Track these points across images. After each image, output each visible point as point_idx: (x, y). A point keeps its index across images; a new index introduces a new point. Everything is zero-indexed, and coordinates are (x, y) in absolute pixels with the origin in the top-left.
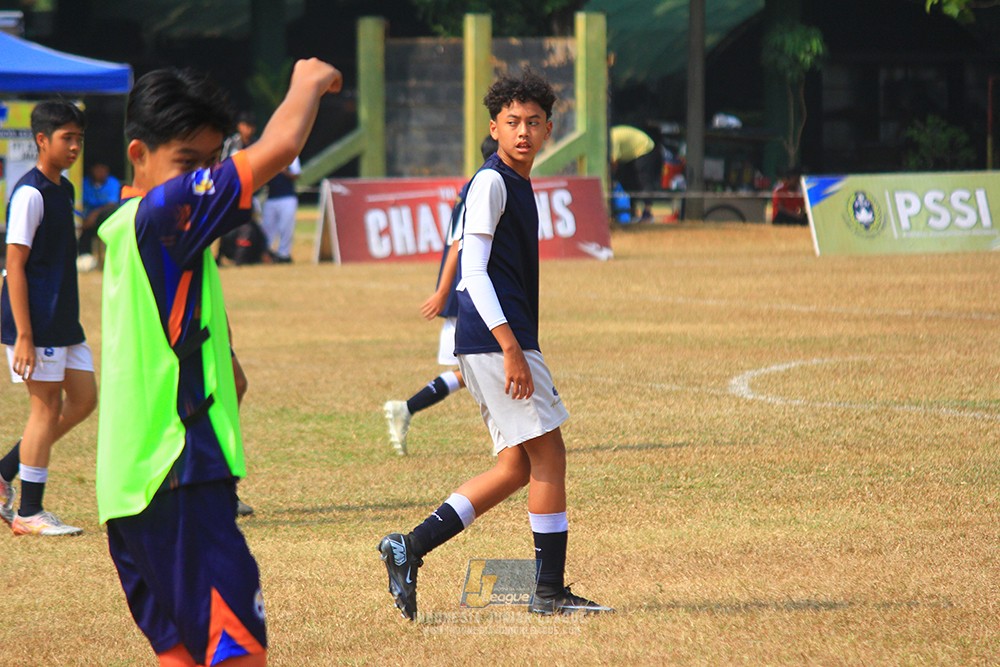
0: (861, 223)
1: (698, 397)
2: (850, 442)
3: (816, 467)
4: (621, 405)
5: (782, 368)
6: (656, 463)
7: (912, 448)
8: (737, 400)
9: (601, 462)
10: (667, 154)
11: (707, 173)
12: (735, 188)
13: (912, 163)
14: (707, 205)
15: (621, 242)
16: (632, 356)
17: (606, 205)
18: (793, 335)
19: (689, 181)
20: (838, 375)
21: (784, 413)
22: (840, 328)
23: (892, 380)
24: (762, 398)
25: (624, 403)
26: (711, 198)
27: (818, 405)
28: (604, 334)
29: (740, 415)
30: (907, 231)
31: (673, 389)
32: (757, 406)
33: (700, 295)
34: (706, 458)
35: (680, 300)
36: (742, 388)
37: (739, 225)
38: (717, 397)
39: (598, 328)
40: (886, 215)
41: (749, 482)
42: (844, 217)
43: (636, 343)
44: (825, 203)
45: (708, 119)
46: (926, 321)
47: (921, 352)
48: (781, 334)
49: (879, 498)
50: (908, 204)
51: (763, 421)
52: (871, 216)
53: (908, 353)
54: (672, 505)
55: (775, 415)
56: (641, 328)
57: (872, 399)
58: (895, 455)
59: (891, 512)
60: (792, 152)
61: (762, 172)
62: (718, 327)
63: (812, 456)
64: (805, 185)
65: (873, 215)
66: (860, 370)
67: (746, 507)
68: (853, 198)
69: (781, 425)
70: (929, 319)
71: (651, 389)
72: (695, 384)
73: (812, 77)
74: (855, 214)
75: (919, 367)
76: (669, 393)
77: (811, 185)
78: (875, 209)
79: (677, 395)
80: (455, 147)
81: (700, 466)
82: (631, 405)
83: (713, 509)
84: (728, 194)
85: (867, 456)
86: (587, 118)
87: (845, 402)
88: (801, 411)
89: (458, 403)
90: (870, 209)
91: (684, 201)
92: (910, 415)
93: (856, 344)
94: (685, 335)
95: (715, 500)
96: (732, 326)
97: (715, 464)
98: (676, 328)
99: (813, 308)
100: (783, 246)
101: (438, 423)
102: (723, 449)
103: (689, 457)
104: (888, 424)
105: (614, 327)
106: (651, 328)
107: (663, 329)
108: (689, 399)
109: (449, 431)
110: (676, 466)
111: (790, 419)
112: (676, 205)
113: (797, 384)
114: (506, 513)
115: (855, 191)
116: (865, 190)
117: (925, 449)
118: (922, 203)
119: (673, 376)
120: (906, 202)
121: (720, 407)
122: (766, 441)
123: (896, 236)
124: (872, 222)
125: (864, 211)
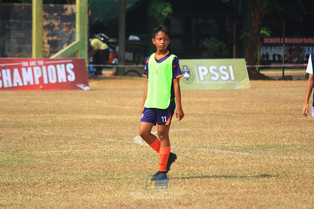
0: (185, 78)
1: (122, 144)
4: (92, 147)
6: (105, 169)
7: (204, 164)
8: (137, 145)
9: (84, 169)
11: (126, 58)
12: (137, 64)
13: (205, 55)
14: (126, 70)
15: (93, 84)
16: (97, 128)
17: (87, 69)
19: (120, 60)
20: (176, 136)
23: (196, 138)
25: (93, 146)
26: (128, 67)
28: (86, 119)
29: (138, 151)
30: (203, 81)
31: (113, 141)
32: (144, 148)
33: (123, 105)
34: (125, 168)
35: (116, 106)
37: (139, 78)
38: (129, 144)
39: (84, 117)
40: (195, 75)
41: (141, 177)
43: (98, 123)
45: (127, 37)
47: (208, 128)
49: (191, 183)
50: (203, 71)
51: (147, 153)
52: (189, 75)
53: (202, 128)
54: (111, 186)
56: (100, 117)
57: (189, 146)
58: (197, 167)
59: (195, 189)
62: (130, 117)
65: (190, 75)
66: (184, 135)
67: (140, 186)
68: (182, 68)
70: (211, 115)
71: (104, 141)
72: (121, 139)
73: (167, 21)
74: (183, 74)
75: (207, 133)
76: (111, 142)
78: (191, 72)
79: (114, 143)
80: (28, 46)
81: (123, 171)
82: (96, 147)
83: (127, 187)
84: (135, 66)
85: (187, 168)
86: (80, 35)
87: (178, 146)
89: (28, 146)
90: (188, 72)
91: (117, 68)
92: (203, 152)
94: (117, 120)
95: (128, 184)
96: (135, 117)
97: (128, 170)
98: (114, 117)
101: (20, 153)
102: (131, 164)
103: (118, 167)
104: (195, 155)
105: (90, 117)
106: (104, 117)
107: (109, 117)
108: (119, 145)
109: (24, 157)
110: (113, 171)
112: (114, 70)
114: (47, 189)
115: (183, 65)
116: (187, 65)
117: (209, 165)
118: (209, 71)
119: (113, 136)
120: (202, 70)
121: (130, 148)
122: (148, 161)
123: (199, 83)
124: (190, 78)
125: (186, 73)
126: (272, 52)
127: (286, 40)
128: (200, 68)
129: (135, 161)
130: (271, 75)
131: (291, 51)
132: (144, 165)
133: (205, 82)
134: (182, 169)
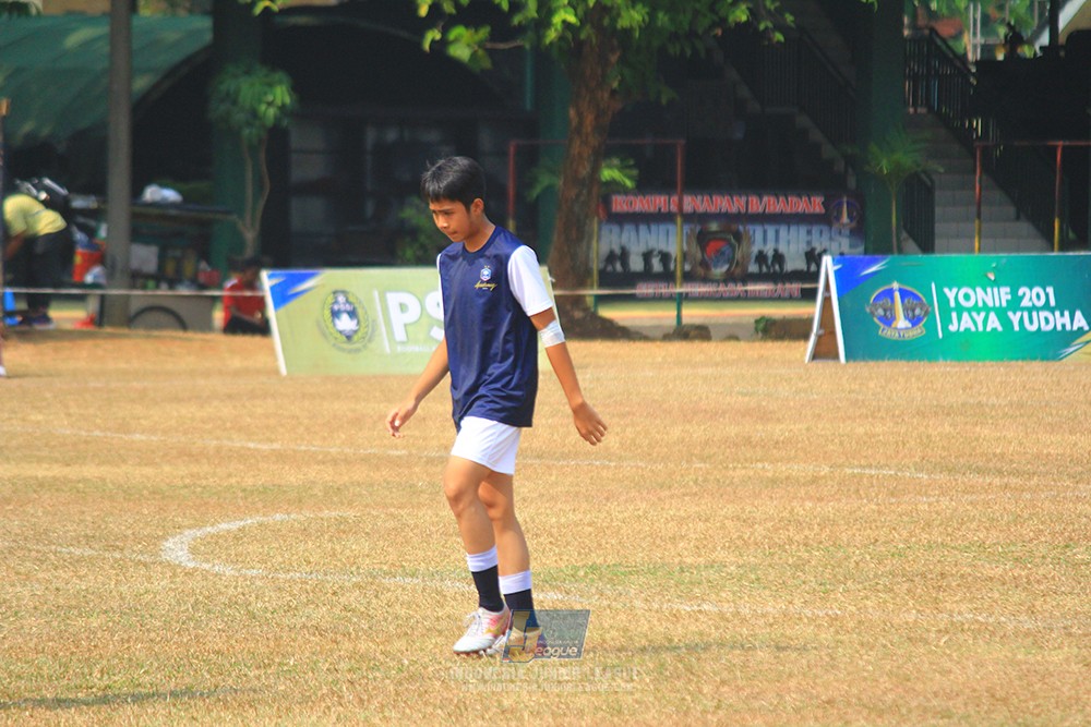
0: (341, 332)
1: (121, 566)
2: (324, 625)
3: (277, 660)
4: (13, 577)
5: (234, 526)
6: (61, 654)
7: (406, 634)
8: (173, 568)
10: (79, 236)
11: (135, 264)
12: (172, 284)
13: (409, 253)
14: (135, 306)
15: (18, 354)
16: (29, 509)
18: (249, 482)
19: (110, 272)
20: (309, 535)
21: (235, 588)
22: (312, 472)
23: (381, 543)
24: (206, 566)
25: (17, 573)
26: (139, 296)
27: (282, 576)
29: (177, 589)
30: (403, 343)
31: (86, 554)
32: (199, 578)
33: (124, 427)
34: (128, 648)
35: (97, 433)
36: (180, 553)
37: (181, 334)
38: (145, 565)
40: (375, 322)
42: (318, 324)
43: (35, 491)
44: (293, 305)
45: (137, 190)
46: (427, 463)
47: (420, 505)
48: (233, 481)
49: (361, 700)
50: (403, 307)
51: (207, 598)
52: (355, 322)
53: (401, 507)
55: (224, 590)
56: (42, 471)
57: (354, 569)
58: (383, 643)
59: (377, 721)
60: (250, 236)
61: (209, 263)
62: (149, 471)
63: (272, 644)
64: (267, 280)
65: (358, 323)
66: (339, 531)
67: (182, 713)
68: (330, 299)
69: (232, 603)
70: (430, 461)
71: (55, 554)
72: (116, 548)
73: (277, 137)
74: (333, 321)
75: (416, 526)
76: (79, 560)
77: (275, 281)
78: (360, 312)
79: (91, 561)
81: (121, 659)
82: (28, 577)
83: (137, 717)
84: (164, 291)
85: (347, 645)
87: (317, 571)
88: (259, 583)
90: (352, 314)
91: (103, 298)
92: (404, 589)
93: (334, 494)
94: (103, 480)
95: (141, 705)
96: (167, 468)
97: (142, 656)
98: (90, 471)
99: (276, 446)
100: (236, 363)
102: (152, 635)
103: (106, 646)
104: (374, 601)
105: (5, 470)
106: (57, 471)
107: (72, 472)
108: (107, 567)
110: (87, 660)
111: (244, 595)
112: (92, 306)
113: (254, 548)
115: (334, 290)
116: (347, 289)
117: (423, 635)
118: (423, 308)
119: (86, 536)
120: (401, 305)
121: (149, 579)
122: (211, 624)
123: (388, 350)
124: (355, 332)
125: (345, 317)
126: (638, 243)
127: (691, 203)
128: (393, 299)
129: (167, 625)
130: (637, 323)
131: (703, 239)
132: (196, 636)
133: (410, 349)
134: (331, 651)
